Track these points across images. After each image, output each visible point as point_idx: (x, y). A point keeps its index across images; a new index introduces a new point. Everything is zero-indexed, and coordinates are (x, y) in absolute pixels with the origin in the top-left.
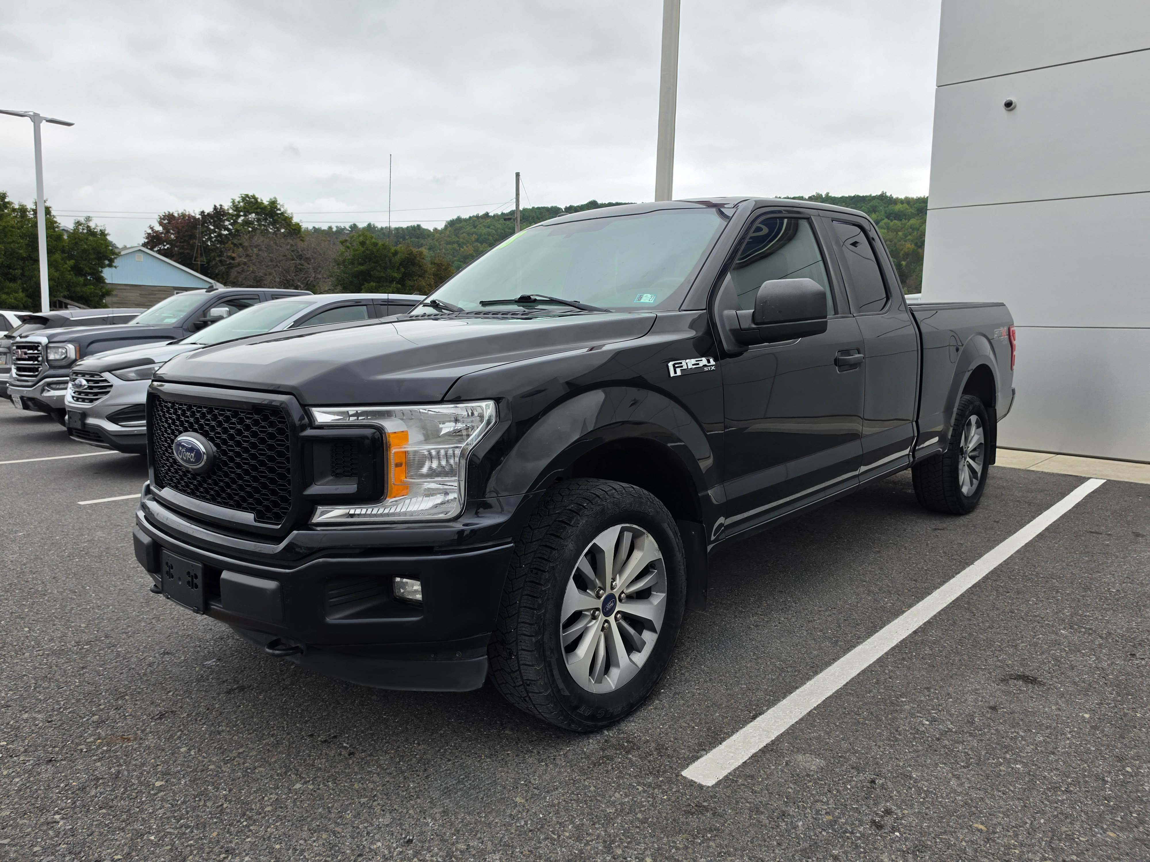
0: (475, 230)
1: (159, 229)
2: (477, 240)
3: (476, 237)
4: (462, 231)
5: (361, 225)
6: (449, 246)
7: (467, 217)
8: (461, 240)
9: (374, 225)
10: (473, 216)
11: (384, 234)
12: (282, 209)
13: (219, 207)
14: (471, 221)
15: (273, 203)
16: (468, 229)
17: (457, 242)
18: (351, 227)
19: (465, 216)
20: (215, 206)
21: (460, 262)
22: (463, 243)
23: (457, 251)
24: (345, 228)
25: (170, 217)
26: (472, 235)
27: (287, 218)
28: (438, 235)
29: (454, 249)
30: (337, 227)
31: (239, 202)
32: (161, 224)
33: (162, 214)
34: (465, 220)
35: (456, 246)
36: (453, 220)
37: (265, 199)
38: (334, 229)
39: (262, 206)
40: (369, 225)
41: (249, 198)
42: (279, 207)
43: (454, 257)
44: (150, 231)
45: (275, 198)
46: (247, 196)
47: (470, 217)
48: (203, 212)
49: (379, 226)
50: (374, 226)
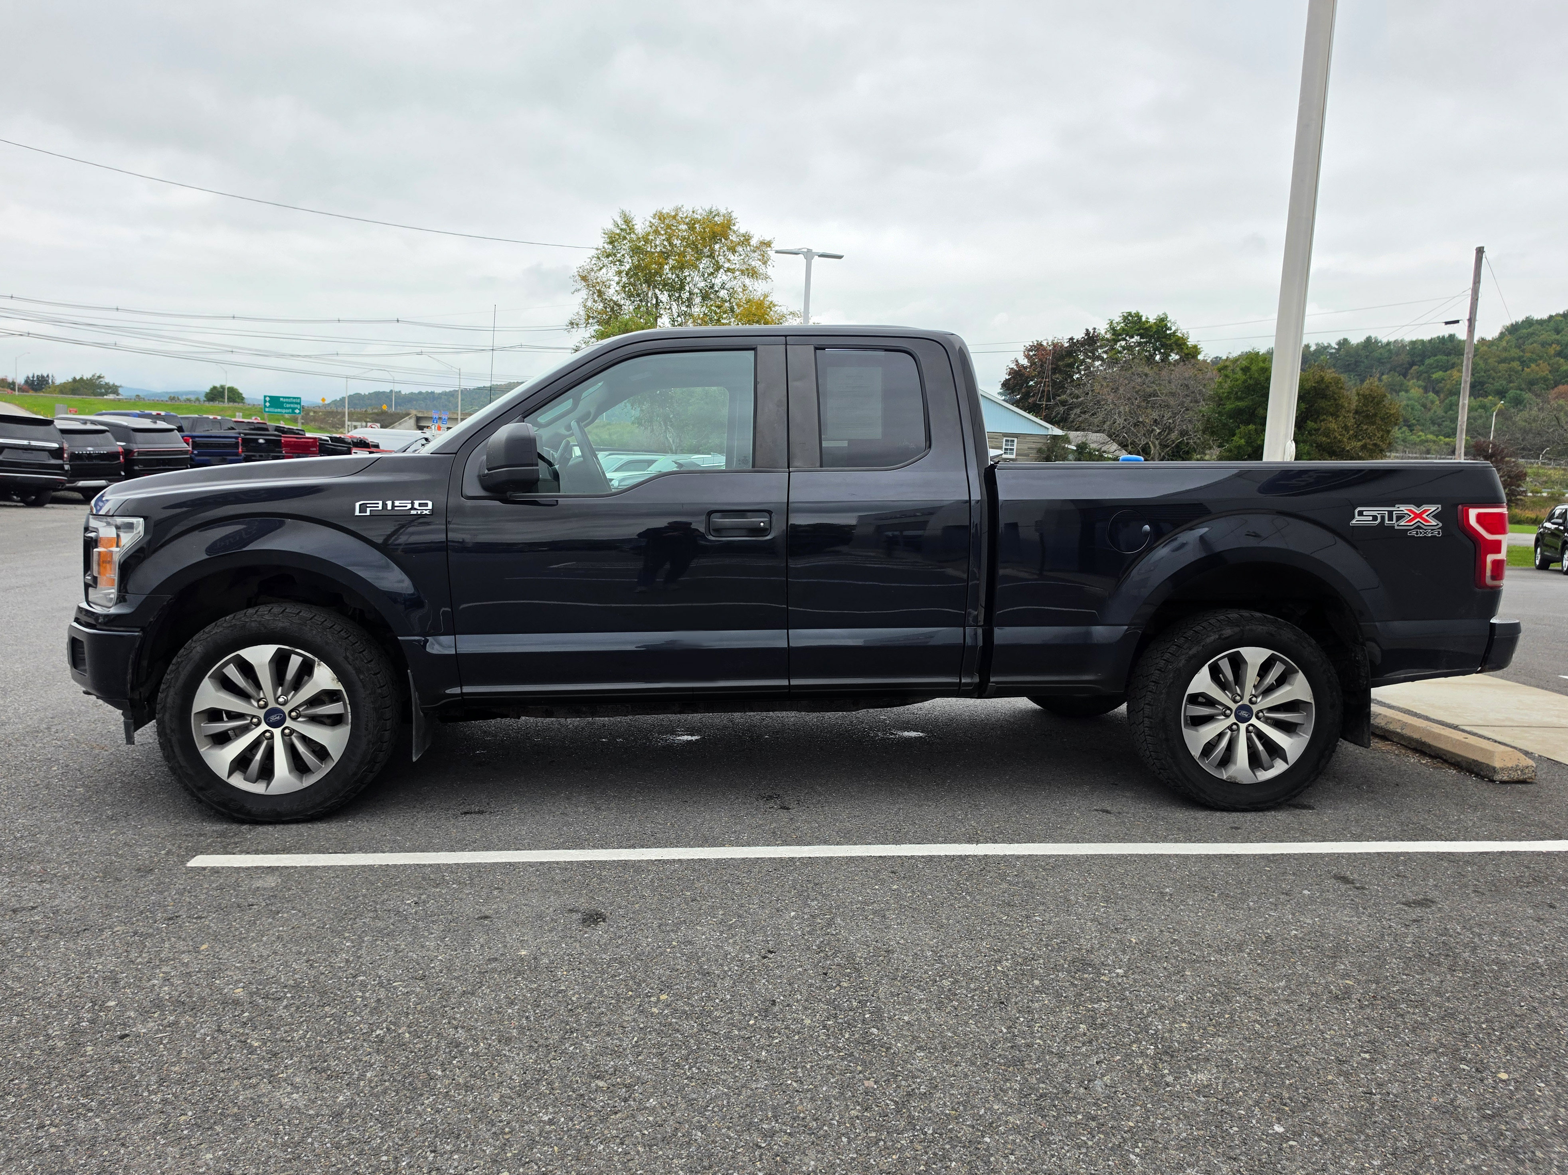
0: (1558, 337)
1: (1024, 362)
2: (1559, 354)
3: (1558, 348)
4: (1531, 340)
5: (1356, 339)
6: (1503, 366)
7: (1545, 316)
8: (1528, 355)
9: (1375, 338)
10: (1557, 315)
11: (1390, 351)
12: (1173, 328)
13: (1092, 331)
14: (1552, 323)
15: (1162, 322)
16: (1544, 336)
17: (1519, 359)
18: (1339, 344)
19: (1541, 314)
20: (1087, 330)
21: (1521, 390)
22: (1531, 360)
23: (1517, 372)
24: (1329, 346)
25: (1038, 347)
26: (1550, 345)
27: (1179, 338)
28: (1485, 348)
29: (1512, 369)
30: (1317, 345)
31: (1118, 323)
32: (1028, 357)
33: (1028, 344)
34: (1541, 322)
35: (1516, 364)
36: (1517, 323)
37: (1150, 315)
38: (1313, 348)
39: (1147, 325)
40: (1369, 339)
41: (1132, 316)
42: (1169, 325)
43: (1511, 382)
44: (1013, 366)
45: (1165, 314)
46: (1130, 314)
47: (1551, 317)
48: (1072, 339)
49: (1385, 341)
50: (1376, 341)
